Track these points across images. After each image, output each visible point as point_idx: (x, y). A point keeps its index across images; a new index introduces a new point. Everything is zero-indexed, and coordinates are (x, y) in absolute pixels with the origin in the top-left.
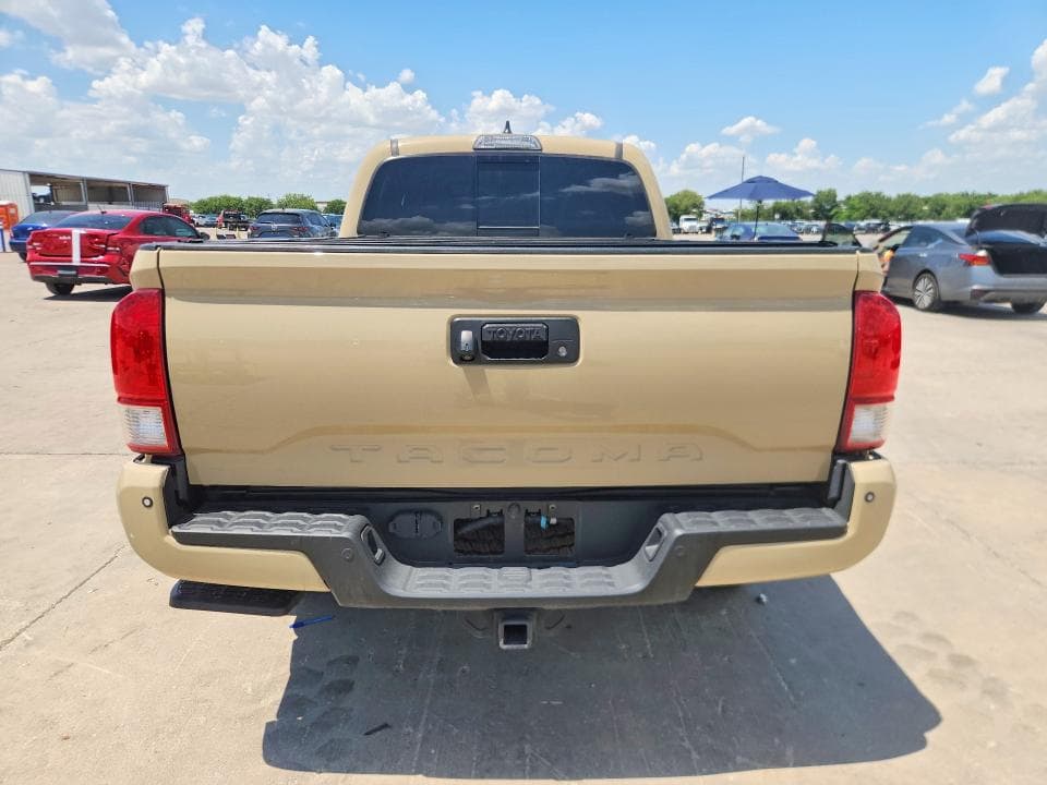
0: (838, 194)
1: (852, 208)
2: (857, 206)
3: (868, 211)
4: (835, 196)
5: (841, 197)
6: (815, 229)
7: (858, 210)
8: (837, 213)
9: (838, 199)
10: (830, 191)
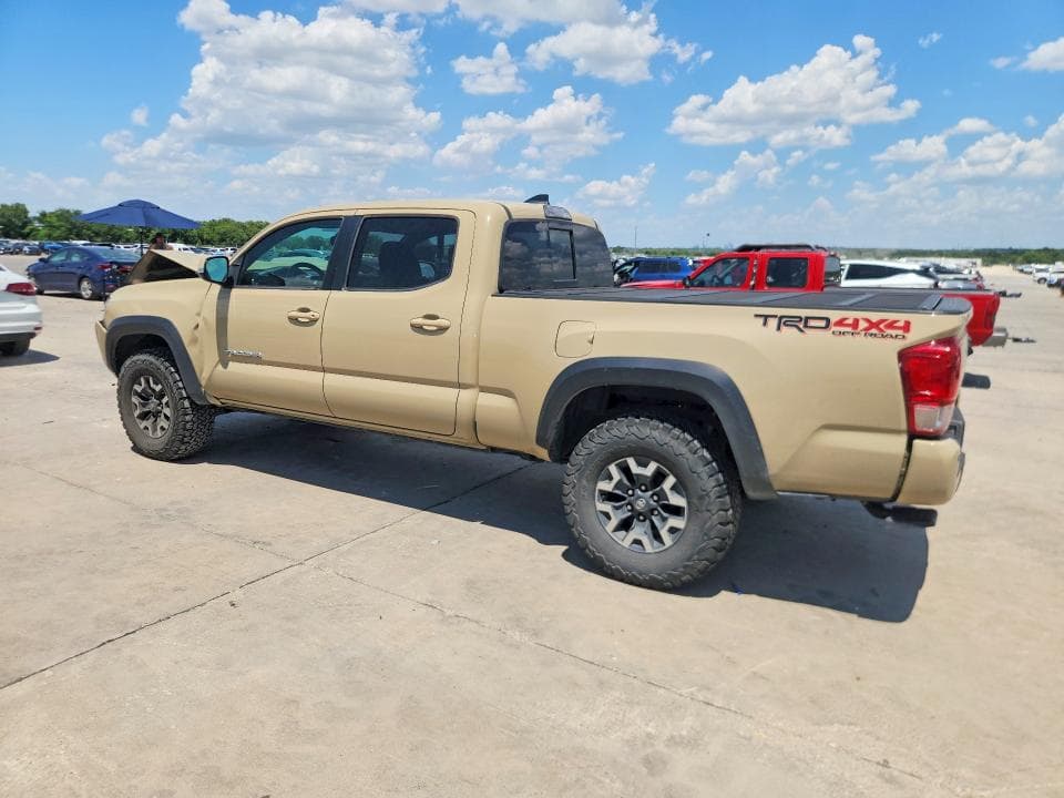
0: (28, 208)
1: (51, 226)
2: (57, 224)
3: (70, 230)
4: (26, 212)
5: (33, 212)
6: (26, 249)
7: (58, 228)
8: (32, 230)
9: (30, 215)
10: (18, 206)
